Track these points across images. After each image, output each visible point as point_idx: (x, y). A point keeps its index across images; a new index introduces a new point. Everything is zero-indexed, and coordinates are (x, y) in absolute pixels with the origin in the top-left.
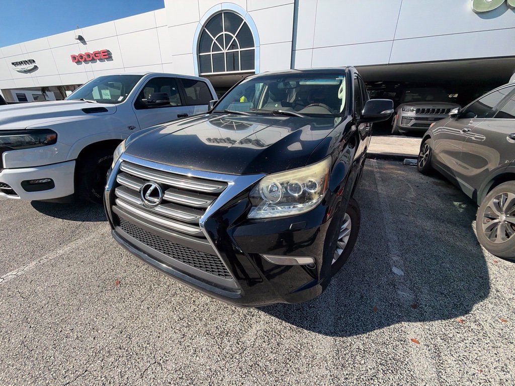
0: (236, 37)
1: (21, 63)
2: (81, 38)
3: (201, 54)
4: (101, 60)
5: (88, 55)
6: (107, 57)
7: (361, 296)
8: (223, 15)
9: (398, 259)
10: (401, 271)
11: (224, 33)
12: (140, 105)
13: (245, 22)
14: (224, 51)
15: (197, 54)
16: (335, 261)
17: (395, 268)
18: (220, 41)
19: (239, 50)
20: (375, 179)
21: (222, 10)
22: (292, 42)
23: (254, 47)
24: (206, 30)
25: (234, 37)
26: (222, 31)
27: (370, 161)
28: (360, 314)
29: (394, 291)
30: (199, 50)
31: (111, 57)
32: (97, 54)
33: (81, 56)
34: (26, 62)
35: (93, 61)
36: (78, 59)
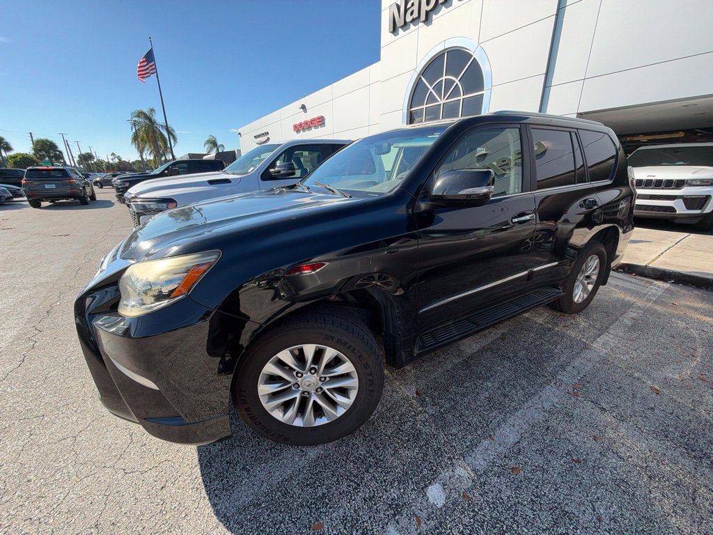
0: (459, 81)
1: (259, 136)
2: (303, 107)
3: (412, 109)
4: (316, 127)
5: (306, 123)
6: (321, 123)
7: (324, 494)
8: (446, 54)
9: (466, 474)
10: (443, 497)
11: (444, 78)
12: (267, 176)
13: (474, 58)
14: (441, 102)
15: (408, 110)
16: (327, 422)
17: (440, 486)
18: (438, 88)
19: (461, 98)
20: (617, 319)
21: (445, 49)
22: (547, 74)
23: (483, 90)
24: (423, 79)
25: (457, 81)
26: (442, 76)
27: (651, 283)
28: (287, 518)
29: (386, 521)
30: (411, 105)
31: (324, 123)
32: (312, 121)
33: (301, 124)
34: (263, 135)
35: (309, 128)
36: (298, 128)
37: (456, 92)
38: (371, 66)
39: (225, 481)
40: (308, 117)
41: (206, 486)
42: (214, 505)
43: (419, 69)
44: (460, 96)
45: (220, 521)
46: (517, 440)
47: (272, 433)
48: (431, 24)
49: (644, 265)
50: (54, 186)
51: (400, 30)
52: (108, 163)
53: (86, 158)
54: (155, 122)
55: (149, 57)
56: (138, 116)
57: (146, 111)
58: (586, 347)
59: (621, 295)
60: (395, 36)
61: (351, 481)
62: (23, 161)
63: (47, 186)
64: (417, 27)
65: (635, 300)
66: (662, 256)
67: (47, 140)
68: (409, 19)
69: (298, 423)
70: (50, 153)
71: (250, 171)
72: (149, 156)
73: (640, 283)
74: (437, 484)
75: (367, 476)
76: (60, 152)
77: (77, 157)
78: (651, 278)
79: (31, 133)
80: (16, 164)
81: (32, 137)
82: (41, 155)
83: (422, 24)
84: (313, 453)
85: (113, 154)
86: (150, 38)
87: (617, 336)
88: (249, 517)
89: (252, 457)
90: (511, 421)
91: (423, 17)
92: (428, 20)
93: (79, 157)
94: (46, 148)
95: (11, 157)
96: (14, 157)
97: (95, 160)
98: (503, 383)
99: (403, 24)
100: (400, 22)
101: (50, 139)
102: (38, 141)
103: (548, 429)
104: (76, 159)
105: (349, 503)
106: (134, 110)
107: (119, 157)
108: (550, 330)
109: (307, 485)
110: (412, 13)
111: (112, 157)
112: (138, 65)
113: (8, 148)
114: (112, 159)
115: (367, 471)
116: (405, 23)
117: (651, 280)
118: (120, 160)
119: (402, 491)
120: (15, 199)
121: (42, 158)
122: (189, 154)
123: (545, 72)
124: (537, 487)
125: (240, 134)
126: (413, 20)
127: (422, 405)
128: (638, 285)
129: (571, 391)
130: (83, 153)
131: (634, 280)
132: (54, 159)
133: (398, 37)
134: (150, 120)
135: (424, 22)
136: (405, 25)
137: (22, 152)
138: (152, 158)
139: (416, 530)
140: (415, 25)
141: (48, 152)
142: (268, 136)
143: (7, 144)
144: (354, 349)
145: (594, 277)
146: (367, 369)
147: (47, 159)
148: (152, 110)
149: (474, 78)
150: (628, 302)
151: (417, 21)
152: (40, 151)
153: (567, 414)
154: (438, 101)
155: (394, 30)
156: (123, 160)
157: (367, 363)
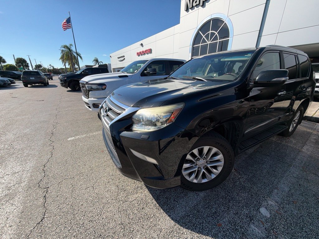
0: (218, 33)
1: (120, 58)
2: (142, 45)
3: (194, 46)
4: (147, 54)
5: (143, 52)
6: (150, 52)
7: (215, 212)
8: (212, 21)
9: (274, 204)
10: (268, 213)
11: (210, 32)
12: (143, 74)
13: (225, 23)
14: (209, 43)
15: (192, 46)
16: (207, 181)
17: (264, 209)
18: (207, 37)
19: (218, 41)
20: (308, 139)
21: (211, 19)
22: (260, 31)
23: (229, 38)
24: (200, 32)
25: (216, 33)
26: (209, 31)
27: (316, 124)
28: (204, 221)
29: (248, 223)
30: (194, 44)
31: (152, 52)
32: (146, 51)
33: (140, 53)
34: (122, 57)
35: (144, 54)
36: (139, 54)
37: (216, 38)
38: (175, 26)
39: (169, 206)
40: (144, 49)
41: (162, 208)
42: (169, 216)
43: (198, 28)
44: (218, 40)
45: (175, 222)
46: (289, 190)
47: (185, 185)
48: (205, 7)
49: (311, 116)
50: (34, 78)
51: (190, 9)
52: (49, 69)
53: (38, 66)
54: (72, 50)
55: (68, 21)
56: (65, 48)
57: (68, 45)
58: (300, 151)
59: (305, 129)
60: (187, 12)
61: (225, 206)
62: (11, 67)
63: (31, 78)
64: (198, 8)
65: (312, 131)
66: (317, 112)
67: (22, 58)
68: (194, 4)
69: (195, 181)
70: (23, 64)
71: (135, 72)
72: (68, 66)
73: (310, 124)
74: (263, 208)
75: (231, 205)
76: (28, 64)
77: (34, 66)
78: (314, 122)
79: (13, 55)
80: (7, 69)
81: (14, 57)
82: (19, 65)
83: (201, 7)
84: (202, 194)
85: (50, 65)
86: (69, 12)
87: (311, 146)
88: (187, 221)
89: (176, 196)
90: (282, 181)
91: (201, 4)
92: (203, 6)
93: (35, 66)
94: (21, 62)
95: (5, 66)
96: (6, 66)
97: (43, 68)
98: (270, 166)
99: (191, 7)
100: (190, 6)
101: (23, 58)
102: (18, 59)
103: (300, 185)
104: (34, 67)
105: (228, 215)
106: (63, 45)
107: (53, 66)
108: (280, 143)
109: (206, 208)
110: (196, 2)
111: (50, 66)
112: (62, 24)
113: (4, 62)
114: (50, 67)
115: (229, 202)
116: (193, 6)
117: (315, 123)
118: (53, 68)
119: (249, 210)
120: (12, 85)
121: (20, 66)
122: (86, 66)
123: (259, 30)
124: (307, 209)
125: (111, 56)
126: (196, 6)
127: (239, 175)
128: (310, 125)
129: (302, 169)
130: (37, 64)
131: (307, 123)
132: (25, 67)
133: (189, 13)
134: (69, 49)
135: (202, 6)
136: (192, 8)
137: (10, 64)
138: (69, 67)
139: (263, 227)
140: (197, 8)
141: (22, 64)
142: (124, 58)
143: (4, 60)
144: (227, 149)
145: (296, 121)
146: (230, 157)
147: (22, 67)
148: (71, 45)
149: (225, 32)
150: (309, 132)
151: (198, 6)
152: (19, 63)
153: (305, 179)
154: (207, 42)
155: (187, 10)
156: (54, 68)
157: (230, 155)
